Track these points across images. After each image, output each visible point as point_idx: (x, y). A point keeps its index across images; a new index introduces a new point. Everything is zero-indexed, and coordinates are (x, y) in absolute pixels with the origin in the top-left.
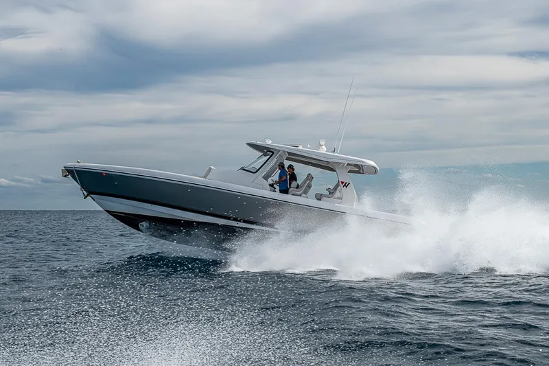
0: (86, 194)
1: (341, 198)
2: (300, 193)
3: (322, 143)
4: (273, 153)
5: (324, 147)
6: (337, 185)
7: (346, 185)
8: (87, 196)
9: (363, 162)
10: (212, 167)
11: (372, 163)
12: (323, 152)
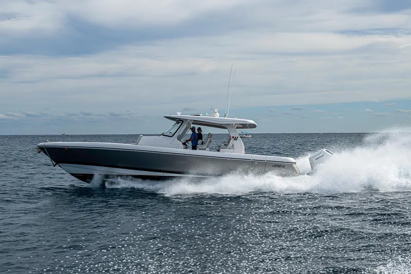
0: (55, 163)
1: (233, 148)
2: (204, 147)
3: (216, 111)
4: (183, 122)
5: (218, 114)
6: (230, 139)
7: (236, 139)
9: (246, 122)
11: (252, 122)
12: (218, 117)
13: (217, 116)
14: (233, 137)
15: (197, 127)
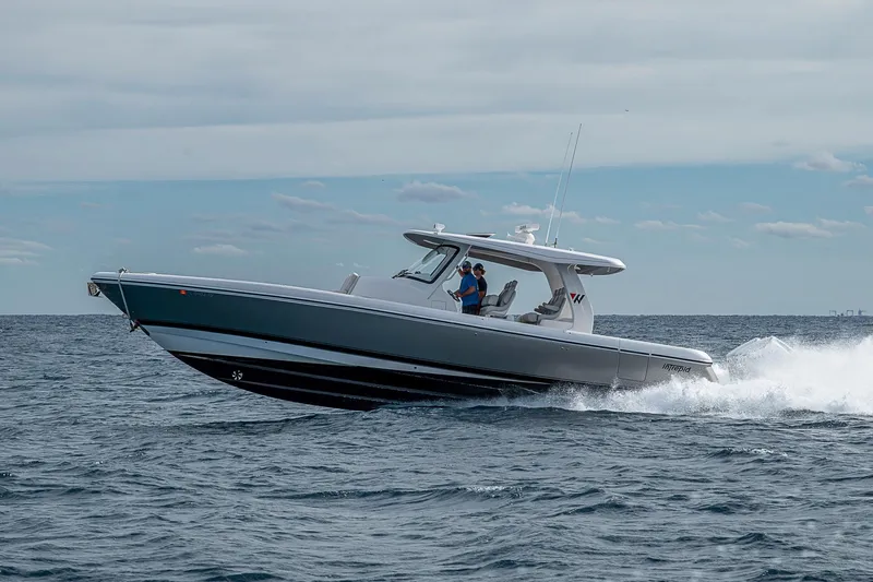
0: (133, 324)
1: (572, 321)
4: (459, 249)
5: (532, 237)
7: (579, 299)
8: (136, 327)
11: (619, 263)
12: (531, 245)
13: (530, 242)
14: (573, 295)
15: (474, 262)
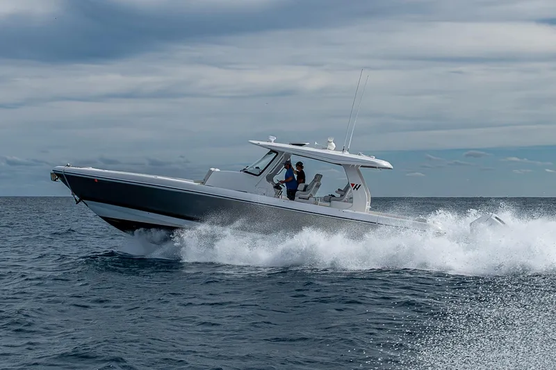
0: (78, 199)
3: (331, 140)
4: (277, 153)
6: (347, 188)
7: (357, 187)
8: (80, 201)
10: (213, 169)
13: (332, 147)
